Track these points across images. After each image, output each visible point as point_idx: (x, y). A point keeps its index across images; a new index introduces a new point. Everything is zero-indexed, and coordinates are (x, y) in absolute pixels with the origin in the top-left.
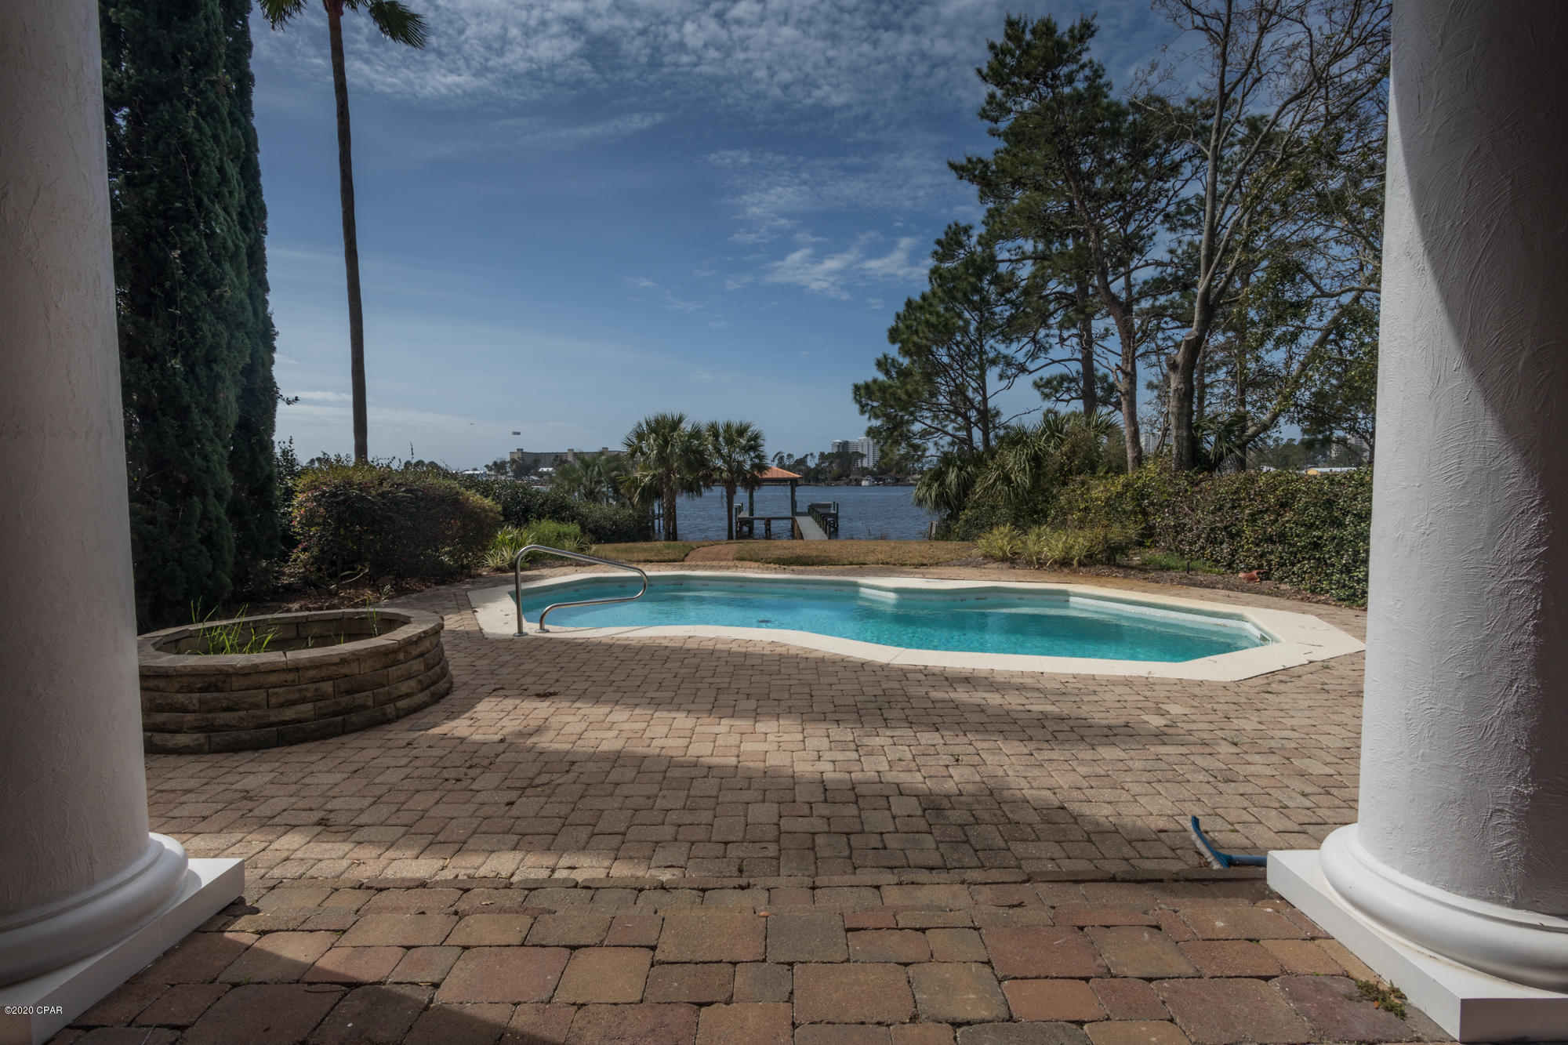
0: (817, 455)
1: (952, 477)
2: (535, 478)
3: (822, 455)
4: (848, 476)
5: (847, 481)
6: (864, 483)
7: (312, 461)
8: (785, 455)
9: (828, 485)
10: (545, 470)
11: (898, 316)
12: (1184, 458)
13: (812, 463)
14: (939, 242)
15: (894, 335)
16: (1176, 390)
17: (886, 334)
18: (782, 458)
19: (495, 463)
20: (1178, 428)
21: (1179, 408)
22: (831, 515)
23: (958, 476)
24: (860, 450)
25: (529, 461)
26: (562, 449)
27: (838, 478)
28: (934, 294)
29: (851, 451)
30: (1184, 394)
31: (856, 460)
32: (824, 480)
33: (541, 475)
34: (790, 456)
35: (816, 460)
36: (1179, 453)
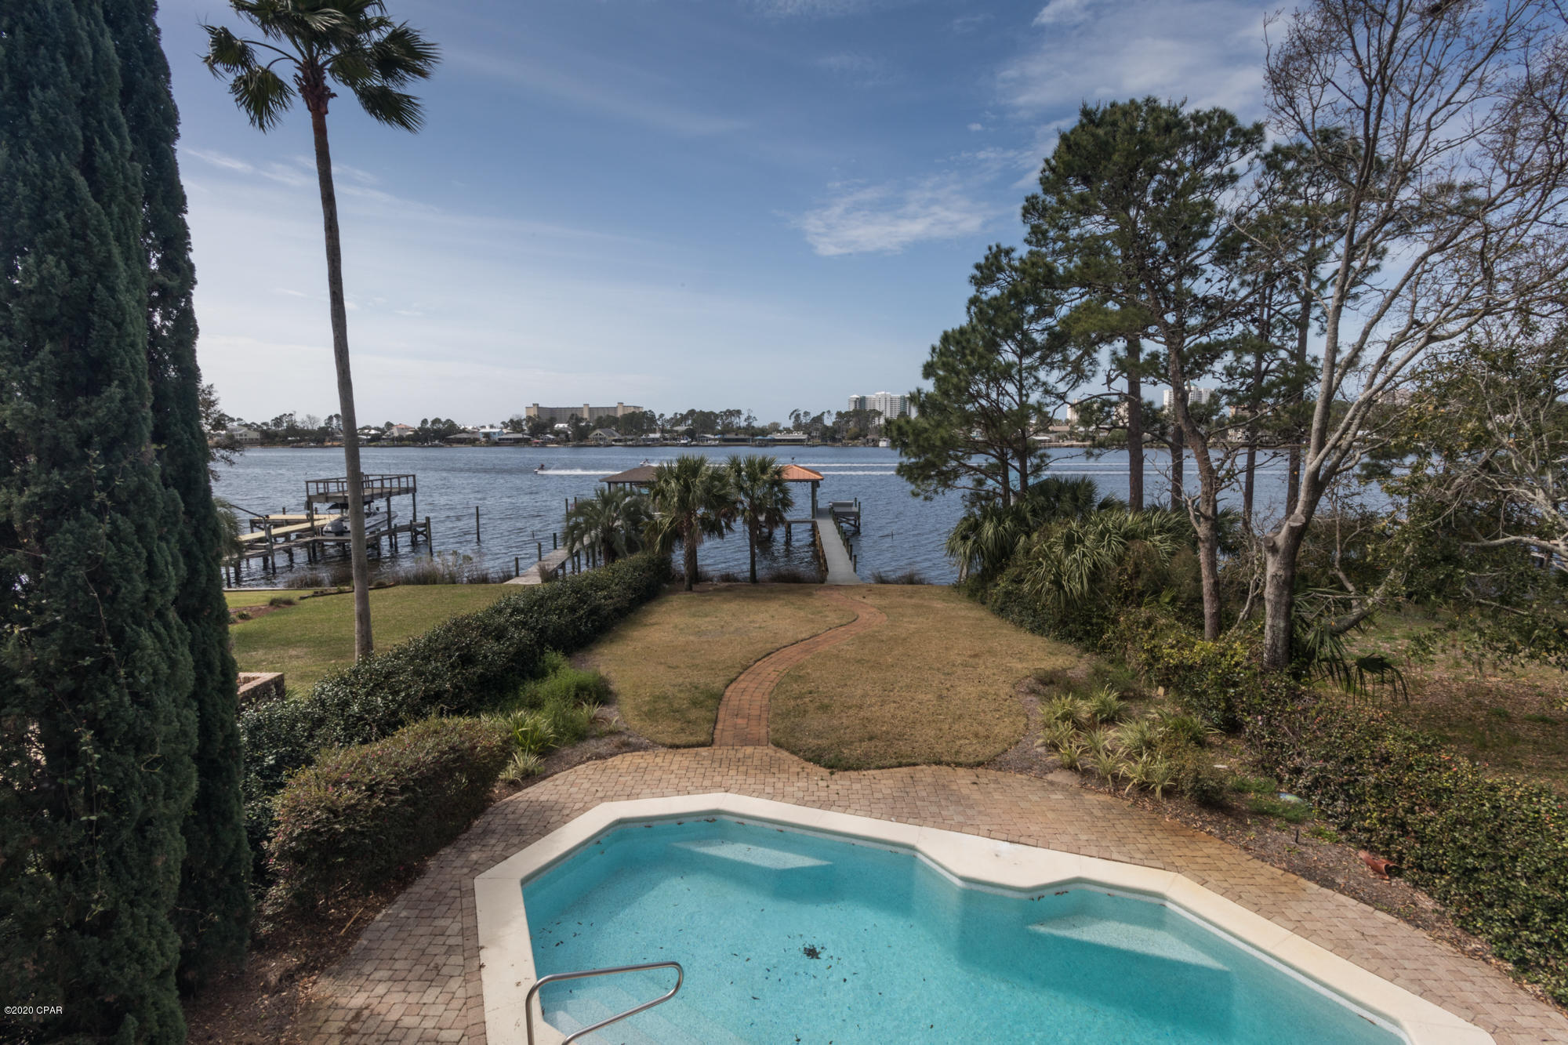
0: (834, 412)
1: (988, 529)
2: (551, 437)
3: (839, 414)
4: (865, 436)
5: (864, 441)
6: (882, 444)
7: (331, 418)
8: (802, 413)
9: (845, 445)
10: (561, 426)
11: (934, 349)
12: (1279, 651)
13: (829, 422)
14: (978, 267)
15: (929, 370)
16: (1274, 576)
17: (920, 370)
18: (798, 416)
19: (512, 421)
20: (1273, 617)
21: (1276, 596)
22: (853, 514)
23: (996, 532)
24: (877, 408)
25: (545, 418)
26: (577, 403)
27: (856, 437)
28: (974, 329)
29: (868, 409)
30: (1284, 582)
31: (873, 418)
32: (840, 440)
33: (557, 433)
34: (806, 414)
35: (833, 418)
36: (1274, 644)
